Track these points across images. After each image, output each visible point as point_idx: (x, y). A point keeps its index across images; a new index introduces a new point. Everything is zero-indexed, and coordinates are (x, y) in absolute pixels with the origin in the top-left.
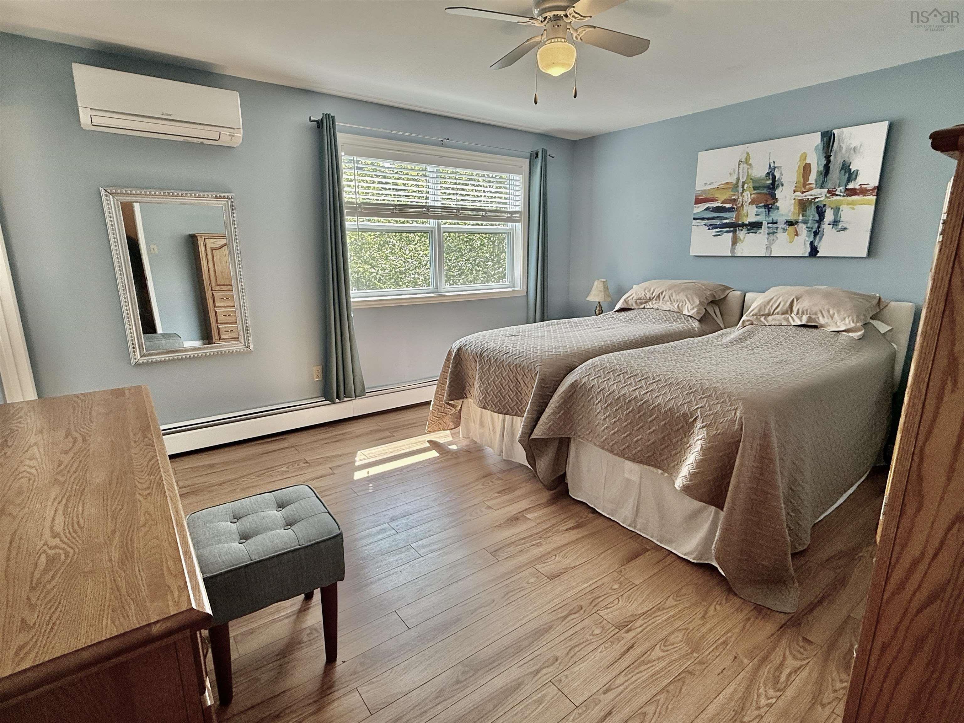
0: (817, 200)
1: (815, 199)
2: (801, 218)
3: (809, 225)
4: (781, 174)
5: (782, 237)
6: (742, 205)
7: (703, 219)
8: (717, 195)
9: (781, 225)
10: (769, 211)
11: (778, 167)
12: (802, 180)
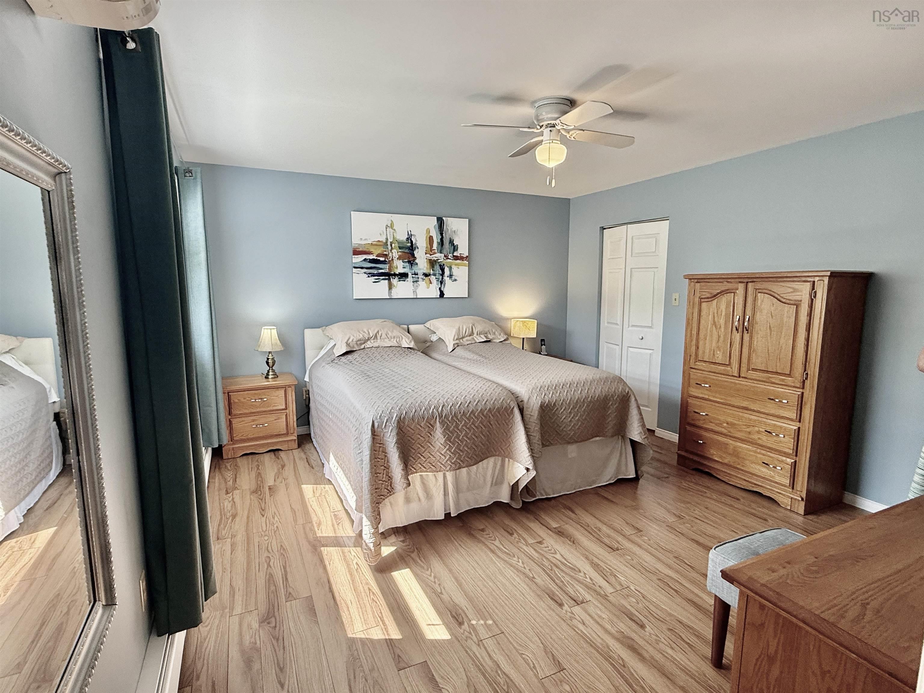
0: (439, 261)
1: (438, 260)
2: (432, 272)
3: (437, 277)
4: (416, 240)
5: (422, 284)
6: (392, 260)
7: (362, 268)
8: (372, 250)
9: (421, 276)
10: (412, 266)
11: (414, 235)
12: (429, 246)
